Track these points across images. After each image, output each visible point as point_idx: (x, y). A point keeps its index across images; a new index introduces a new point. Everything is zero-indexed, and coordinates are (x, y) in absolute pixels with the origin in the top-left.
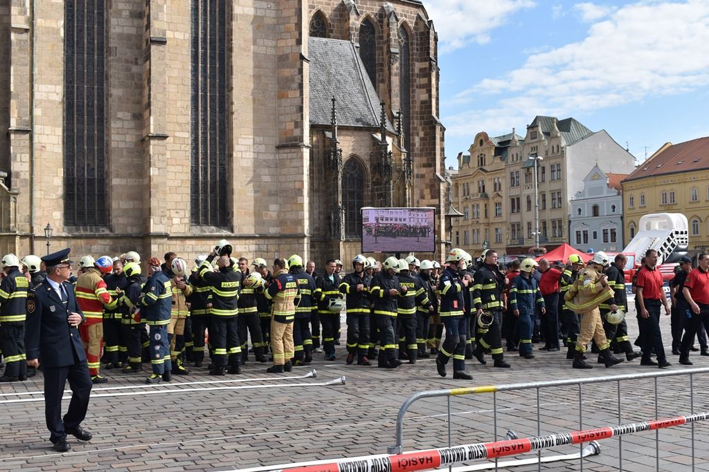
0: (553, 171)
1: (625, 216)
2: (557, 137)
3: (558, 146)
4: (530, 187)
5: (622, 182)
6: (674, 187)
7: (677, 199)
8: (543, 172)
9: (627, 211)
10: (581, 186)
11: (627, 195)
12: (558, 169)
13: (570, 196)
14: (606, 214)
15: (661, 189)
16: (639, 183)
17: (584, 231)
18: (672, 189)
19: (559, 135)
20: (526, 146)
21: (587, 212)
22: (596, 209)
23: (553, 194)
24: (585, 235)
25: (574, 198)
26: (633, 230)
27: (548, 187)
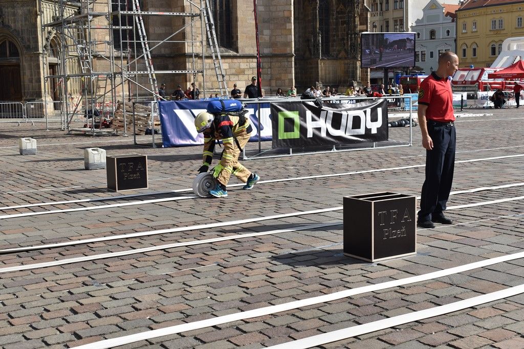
0: (396, 2)
1: (458, 39)
4: (376, 15)
5: (456, 11)
6: (502, 15)
7: (505, 25)
8: (387, 3)
9: (460, 35)
10: (421, 15)
11: (460, 22)
13: (411, 22)
14: (441, 37)
15: (491, 17)
16: (471, 12)
17: (422, 52)
18: (501, 17)
21: (425, 35)
22: (432, 33)
23: (396, 21)
24: (423, 55)
25: (414, 25)
26: (464, 50)
27: (391, 15)
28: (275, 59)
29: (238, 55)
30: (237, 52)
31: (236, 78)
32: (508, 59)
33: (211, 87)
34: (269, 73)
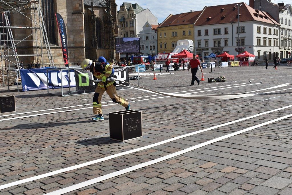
0: (131, 23)
1: (158, 40)
2: (132, 10)
3: (133, 14)
4: (122, 29)
5: (157, 28)
6: (176, 30)
7: (178, 34)
8: (127, 24)
9: (159, 38)
10: (142, 30)
11: (159, 33)
12: (133, 23)
13: (138, 33)
14: (151, 39)
15: (172, 31)
16: (163, 28)
18: (176, 31)
19: (133, 10)
20: (120, 14)
21: (144, 38)
22: (147, 38)
23: (131, 32)
24: (143, 47)
25: (139, 34)
26: (161, 45)
27: (129, 29)
28: (76, 49)
29: (58, 47)
30: (58, 45)
31: (58, 58)
32: (179, 49)
33: (46, 62)
34: (73, 55)
